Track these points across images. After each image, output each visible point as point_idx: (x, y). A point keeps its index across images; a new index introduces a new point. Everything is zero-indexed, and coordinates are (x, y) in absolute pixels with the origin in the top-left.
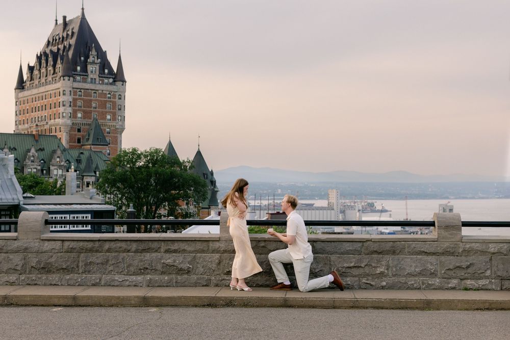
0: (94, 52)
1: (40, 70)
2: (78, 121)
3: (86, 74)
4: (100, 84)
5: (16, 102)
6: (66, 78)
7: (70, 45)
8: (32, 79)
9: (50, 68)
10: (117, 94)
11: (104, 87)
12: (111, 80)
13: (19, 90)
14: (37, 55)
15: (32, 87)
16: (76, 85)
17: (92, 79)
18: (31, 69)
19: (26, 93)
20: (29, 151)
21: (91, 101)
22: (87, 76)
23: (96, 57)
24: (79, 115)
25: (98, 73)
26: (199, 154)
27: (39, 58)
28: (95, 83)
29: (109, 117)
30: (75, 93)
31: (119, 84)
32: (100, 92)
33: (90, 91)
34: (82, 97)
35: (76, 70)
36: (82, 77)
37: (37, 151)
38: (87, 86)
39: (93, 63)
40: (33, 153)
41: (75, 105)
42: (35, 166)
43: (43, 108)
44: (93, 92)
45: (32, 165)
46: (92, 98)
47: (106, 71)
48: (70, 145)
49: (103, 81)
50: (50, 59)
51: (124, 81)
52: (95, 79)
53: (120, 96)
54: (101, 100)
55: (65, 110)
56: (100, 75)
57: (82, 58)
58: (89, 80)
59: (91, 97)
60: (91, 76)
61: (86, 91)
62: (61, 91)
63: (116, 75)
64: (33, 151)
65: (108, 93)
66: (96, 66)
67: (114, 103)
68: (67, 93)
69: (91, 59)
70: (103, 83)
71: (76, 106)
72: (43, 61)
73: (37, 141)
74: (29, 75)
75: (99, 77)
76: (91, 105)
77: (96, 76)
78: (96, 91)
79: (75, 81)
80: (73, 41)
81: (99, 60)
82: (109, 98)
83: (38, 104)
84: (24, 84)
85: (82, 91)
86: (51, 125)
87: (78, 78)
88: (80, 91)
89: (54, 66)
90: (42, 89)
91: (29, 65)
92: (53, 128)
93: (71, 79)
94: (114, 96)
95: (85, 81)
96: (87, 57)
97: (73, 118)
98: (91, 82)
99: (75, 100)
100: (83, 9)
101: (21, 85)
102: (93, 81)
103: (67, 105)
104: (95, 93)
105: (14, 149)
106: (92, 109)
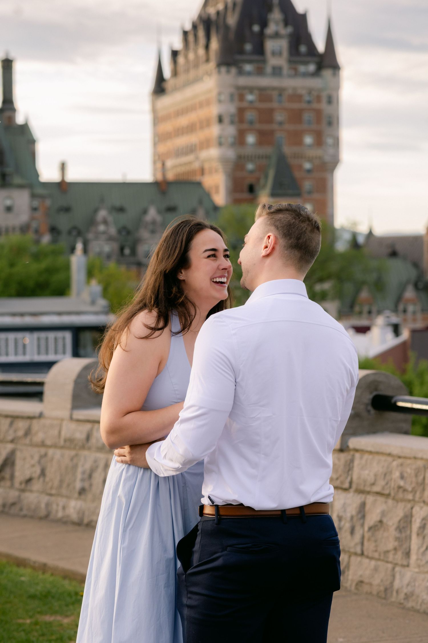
0: (276, 15)
1: (186, 57)
2: (248, 151)
3: (263, 59)
4: (290, 76)
5: (153, 119)
6: (223, 69)
9: (201, 51)
10: (324, 95)
11: (298, 82)
12: (312, 68)
15: (176, 89)
16: (243, 81)
17: (274, 68)
18: (175, 54)
19: (167, 101)
20: (145, 212)
21: (271, 111)
22: (265, 62)
23: (282, 24)
24: (251, 139)
25: (285, 53)
27: (185, 33)
28: (280, 74)
29: (308, 140)
30: (241, 98)
31: (327, 73)
32: (290, 92)
33: (270, 91)
34: (256, 104)
35: (242, 52)
36: (255, 65)
37: (159, 212)
38: (264, 82)
39: (276, 35)
40: (152, 216)
41: (241, 122)
43: (191, 129)
44: (276, 93)
46: (275, 105)
47: (303, 49)
48: (234, 198)
49: (295, 69)
50: (201, 33)
51: (335, 67)
52: (281, 67)
53: (329, 99)
54: (292, 109)
55: (223, 130)
56: (291, 59)
57: (256, 29)
58: (269, 69)
59: (273, 101)
60: (273, 61)
61: (262, 92)
62: (215, 94)
63: (321, 56)
64: (152, 212)
65: (305, 92)
66: (281, 42)
67: (318, 113)
68: (226, 97)
69: (271, 29)
70: (296, 74)
71: (243, 123)
72: (191, 38)
73: (163, 193)
74: (173, 67)
75: (290, 62)
76: (273, 117)
77: (282, 61)
78: (281, 91)
79: (241, 72)
81: (290, 29)
82: (309, 102)
83: (183, 121)
84: (164, 85)
85: (255, 92)
86: (203, 161)
87: (248, 67)
88: (251, 93)
89: (207, 47)
91: (171, 46)
92: (206, 165)
93: (234, 70)
94: (319, 99)
95: (260, 72)
96: (264, 24)
97: (239, 145)
98: (273, 74)
99: (241, 111)
101: (160, 87)
102: (277, 71)
103: (226, 120)
104: (280, 95)
105: (121, 210)
106: (275, 126)
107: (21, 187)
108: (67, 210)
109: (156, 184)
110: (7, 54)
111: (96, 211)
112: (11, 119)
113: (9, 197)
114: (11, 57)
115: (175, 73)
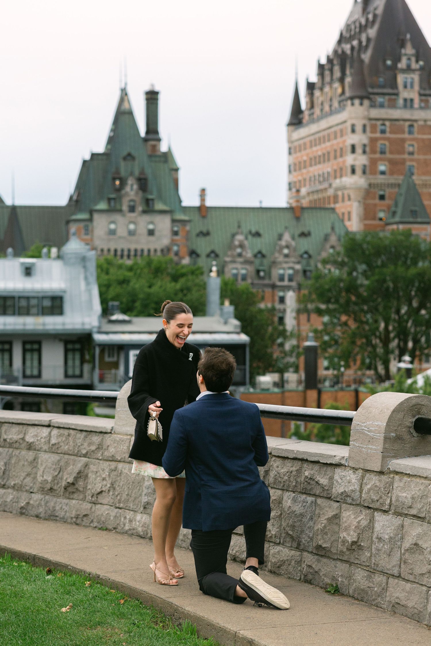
0: (409, 50)
1: (322, 89)
2: (380, 179)
3: (395, 91)
4: (421, 108)
5: (290, 149)
6: (358, 102)
7: (368, 40)
9: (337, 85)
11: (429, 114)
13: (292, 128)
15: (313, 119)
16: (375, 113)
17: (405, 100)
18: (311, 87)
19: (302, 132)
20: (280, 237)
21: (403, 140)
22: (397, 94)
23: (413, 59)
24: (382, 168)
25: (417, 87)
27: (321, 67)
28: (412, 107)
30: (374, 129)
32: (421, 123)
33: (402, 123)
34: (388, 135)
35: (375, 85)
36: (387, 97)
37: (296, 237)
38: (396, 114)
39: (409, 69)
40: (286, 241)
41: (373, 151)
42: (291, 265)
43: (325, 158)
44: (407, 124)
45: (286, 262)
46: (406, 136)
48: (365, 225)
49: (426, 102)
50: (337, 68)
52: (412, 100)
54: (423, 140)
55: (355, 159)
56: (423, 92)
57: (389, 62)
58: (401, 102)
59: (403, 132)
60: (404, 94)
61: (394, 123)
62: (348, 125)
64: (287, 237)
66: (413, 75)
68: (359, 128)
69: (403, 63)
70: (427, 107)
71: (375, 152)
72: (327, 73)
73: (298, 219)
74: (308, 99)
75: (420, 95)
76: (403, 147)
77: (414, 94)
78: (412, 122)
79: (373, 105)
80: (372, 32)
81: (421, 63)
83: (318, 150)
84: (301, 116)
85: (387, 123)
86: (337, 189)
87: (380, 99)
88: (384, 125)
89: (342, 80)
90: (324, 124)
91: (307, 79)
92: (340, 193)
93: (366, 102)
95: (392, 105)
96: (397, 59)
97: (371, 173)
98: (405, 106)
99: (373, 141)
101: (296, 118)
102: (408, 104)
103: (359, 150)
104: (411, 126)
105: (258, 234)
106: (406, 156)
107: (162, 212)
108: (207, 234)
109: (291, 209)
110: (152, 85)
111: (233, 236)
112: (155, 148)
113: (152, 223)
114: (157, 89)
115: (312, 105)
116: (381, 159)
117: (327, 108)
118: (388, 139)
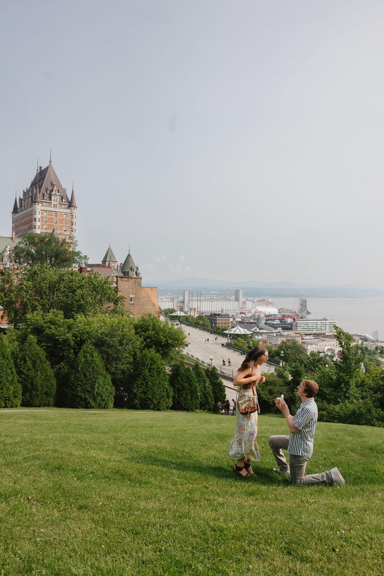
0: (55, 188)
1: (25, 201)
2: (44, 231)
3: (51, 202)
4: (59, 208)
5: (13, 221)
6: (37, 204)
8: (21, 207)
10: (71, 215)
11: (62, 210)
12: (67, 206)
13: (14, 214)
14: (24, 191)
15: (21, 211)
16: (43, 208)
17: (54, 205)
18: (21, 200)
19: (18, 215)
21: (53, 218)
23: (57, 191)
24: (45, 227)
25: (58, 201)
26: (129, 256)
27: (25, 194)
29: (65, 229)
30: (42, 213)
31: (72, 208)
32: (59, 213)
33: (52, 212)
35: (44, 199)
36: (47, 203)
38: (51, 209)
39: (56, 195)
40: (9, 249)
43: (25, 224)
44: (54, 213)
47: (64, 200)
49: (61, 206)
50: (30, 192)
51: (75, 207)
53: (72, 217)
54: (60, 219)
55: (35, 223)
56: (60, 203)
57: (48, 192)
58: (52, 205)
59: (53, 216)
60: (53, 203)
61: (50, 212)
62: (34, 211)
63: (70, 203)
64: (9, 247)
65: (64, 214)
66: (57, 197)
67: (69, 221)
68: (37, 213)
69: (54, 193)
70: (61, 208)
71: (43, 222)
73: (13, 242)
74: (20, 204)
76: (53, 221)
77: (57, 203)
79: (43, 205)
81: (60, 193)
83: (23, 221)
84: (17, 210)
85: (47, 212)
87: (45, 204)
90: (25, 212)
91: (20, 197)
93: (40, 204)
94: (69, 216)
95: (49, 206)
96: (52, 191)
97: (41, 229)
98: (54, 207)
99: (42, 218)
100: (50, 161)
101: (15, 211)
102: (55, 206)
103: (37, 220)
104: (56, 214)
106: (54, 224)
109: (11, 238)
116: (45, 224)
117: (26, 207)
118: (48, 217)
